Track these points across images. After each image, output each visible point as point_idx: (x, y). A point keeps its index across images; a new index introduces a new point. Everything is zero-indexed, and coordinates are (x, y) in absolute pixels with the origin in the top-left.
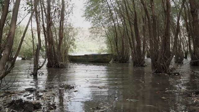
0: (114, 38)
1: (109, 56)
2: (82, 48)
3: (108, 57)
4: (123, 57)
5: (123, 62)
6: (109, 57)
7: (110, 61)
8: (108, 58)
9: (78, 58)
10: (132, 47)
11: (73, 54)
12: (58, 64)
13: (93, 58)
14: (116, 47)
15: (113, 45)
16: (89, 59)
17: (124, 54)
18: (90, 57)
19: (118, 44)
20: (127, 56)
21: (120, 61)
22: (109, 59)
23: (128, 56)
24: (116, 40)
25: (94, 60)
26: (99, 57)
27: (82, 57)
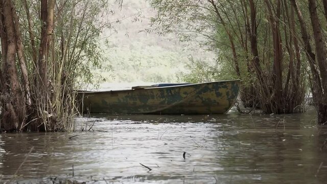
0: (243, 23)
1: (222, 90)
2: (126, 68)
3: (219, 95)
4: (279, 94)
5: (279, 112)
6: (224, 94)
7: (227, 109)
8: (218, 99)
9: (111, 100)
10: (314, 52)
11: (91, 88)
12: (40, 120)
13: (162, 100)
14: (252, 57)
15: (240, 51)
16: (150, 102)
17: (284, 80)
18: (153, 97)
19: (260, 47)
20: (296, 88)
21: (268, 106)
22: (224, 101)
23: (300, 90)
24: (252, 29)
25: (167, 107)
26: (185, 93)
27: (124, 95)
